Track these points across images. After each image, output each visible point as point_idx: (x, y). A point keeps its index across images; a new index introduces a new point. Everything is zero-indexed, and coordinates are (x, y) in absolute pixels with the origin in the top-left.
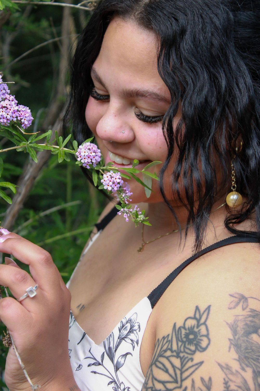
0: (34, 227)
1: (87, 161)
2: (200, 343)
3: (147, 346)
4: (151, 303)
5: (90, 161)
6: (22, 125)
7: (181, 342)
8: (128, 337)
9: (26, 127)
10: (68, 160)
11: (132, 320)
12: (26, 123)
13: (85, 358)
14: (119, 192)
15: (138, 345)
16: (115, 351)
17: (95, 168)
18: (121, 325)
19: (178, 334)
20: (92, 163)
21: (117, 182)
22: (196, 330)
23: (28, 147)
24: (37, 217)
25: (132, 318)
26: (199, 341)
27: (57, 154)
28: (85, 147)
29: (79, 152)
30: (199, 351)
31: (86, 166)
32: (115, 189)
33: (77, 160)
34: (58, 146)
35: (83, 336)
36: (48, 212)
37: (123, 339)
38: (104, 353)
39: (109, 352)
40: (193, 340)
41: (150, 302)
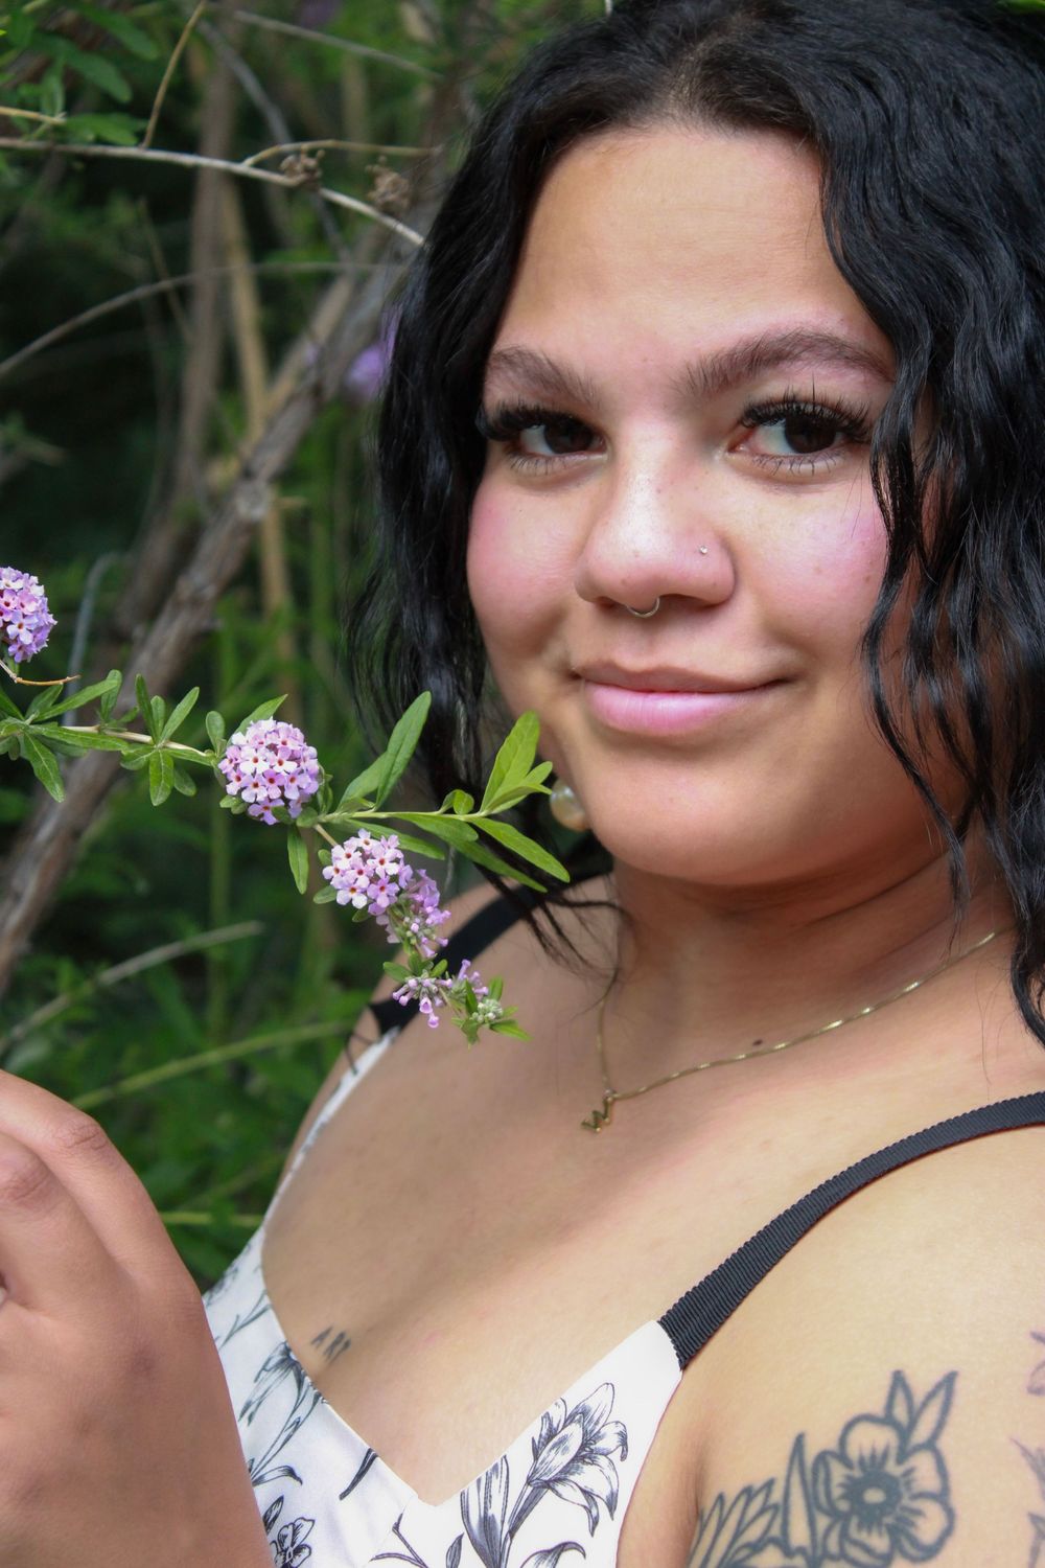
0: (76, 1028)
1: (265, 795)
2: (912, 1524)
3: (658, 1524)
4: (677, 1348)
5: (275, 793)
6: (8, 646)
7: (827, 1513)
8: (571, 1478)
9: (25, 654)
10: (189, 791)
11: (593, 1411)
12: (26, 638)
13: (377, 1558)
14: (398, 913)
15: (612, 1515)
16: (512, 1532)
17: (295, 819)
18: (545, 1431)
19: (815, 1481)
20: (287, 801)
21: (386, 874)
22: (893, 1468)
23: (25, 736)
24: (87, 989)
25: (592, 1404)
26: (906, 1514)
27: (146, 769)
28: (255, 738)
29: (231, 761)
30: (906, 1555)
31: (262, 815)
32: (379, 901)
33: (224, 793)
34: (147, 734)
35: (363, 1465)
36: (131, 967)
37: (548, 1485)
38: (459, 1539)
39: (483, 1534)
40: (882, 1509)
41: (674, 1341)
